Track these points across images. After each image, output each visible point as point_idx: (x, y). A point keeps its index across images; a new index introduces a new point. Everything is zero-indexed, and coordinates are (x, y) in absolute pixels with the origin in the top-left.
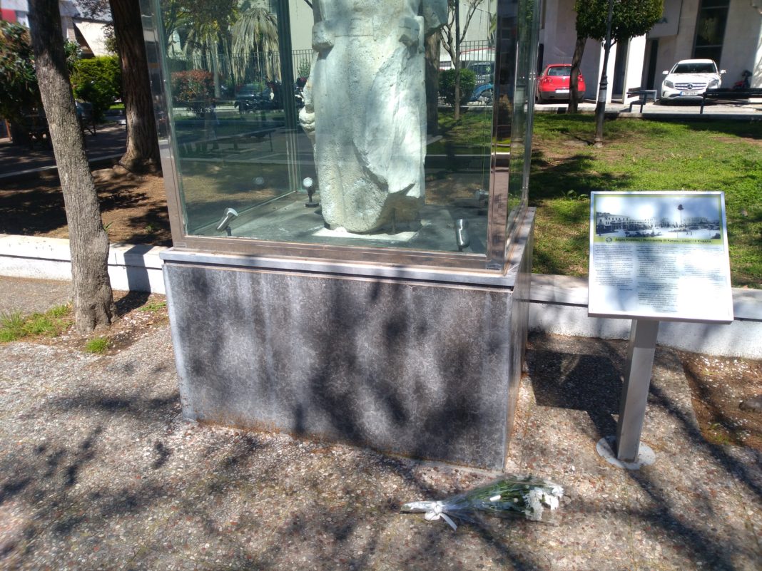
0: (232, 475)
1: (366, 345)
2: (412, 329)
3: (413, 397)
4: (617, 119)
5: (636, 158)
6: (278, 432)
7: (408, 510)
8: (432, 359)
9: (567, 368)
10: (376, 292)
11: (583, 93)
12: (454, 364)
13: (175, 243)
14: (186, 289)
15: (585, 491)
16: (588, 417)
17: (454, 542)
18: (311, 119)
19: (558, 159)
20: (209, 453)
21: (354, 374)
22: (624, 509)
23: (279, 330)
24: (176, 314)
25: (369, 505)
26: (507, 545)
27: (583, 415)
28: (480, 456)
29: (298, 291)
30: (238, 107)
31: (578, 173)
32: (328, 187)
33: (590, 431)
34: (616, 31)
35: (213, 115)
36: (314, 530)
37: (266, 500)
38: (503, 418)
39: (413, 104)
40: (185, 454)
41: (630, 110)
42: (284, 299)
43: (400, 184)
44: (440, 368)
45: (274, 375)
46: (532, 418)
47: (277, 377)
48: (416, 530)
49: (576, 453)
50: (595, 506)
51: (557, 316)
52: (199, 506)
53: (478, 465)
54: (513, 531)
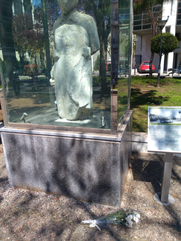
0: (23, 208)
1: (70, 161)
2: (86, 156)
3: (87, 180)
4: (165, 78)
5: (170, 91)
6: (41, 191)
7: (83, 223)
8: (93, 166)
9: (145, 165)
10: (73, 142)
11: (154, 70)
12: (101, 168)
13: (5, 125)
14: (9, 141)
15: (149, 215)
16: (151, 184)
17: (99, 236)
18: (53, 82)
19: (145, 92)
20: (16, 199)
21: (66, 171)
22: (163, 222)
23: (40, 156)
24: (6, 150)
25: (70, 221)
26: (119, 238)
27: (149, 184)
28: (111, 201)
29: (46, 142)
30: (45, 76)
31: (151, 96)
32: (60, 105)
33: (152, 190)
34: (163, 51)
35: (37, 78)
36: (49, 231)
37: (33, 219)
38: (119, 188)
39: (88, 77)
40: (8, 200)
41: (169, 75)
42: (42, 145)
43: (83, 104)
44: (96, 170)
45: (39, 171)
46: (132, 185)
47: (40, 172)
48: (86, 231)
49: (146, 199)
50: (152, 221)
51: (142, 147)
52: (9, 221)
53: (111, 204)
54: (121, 232)
